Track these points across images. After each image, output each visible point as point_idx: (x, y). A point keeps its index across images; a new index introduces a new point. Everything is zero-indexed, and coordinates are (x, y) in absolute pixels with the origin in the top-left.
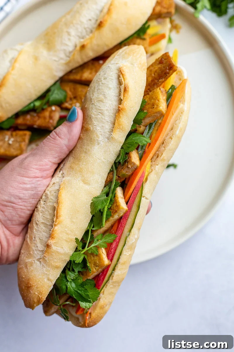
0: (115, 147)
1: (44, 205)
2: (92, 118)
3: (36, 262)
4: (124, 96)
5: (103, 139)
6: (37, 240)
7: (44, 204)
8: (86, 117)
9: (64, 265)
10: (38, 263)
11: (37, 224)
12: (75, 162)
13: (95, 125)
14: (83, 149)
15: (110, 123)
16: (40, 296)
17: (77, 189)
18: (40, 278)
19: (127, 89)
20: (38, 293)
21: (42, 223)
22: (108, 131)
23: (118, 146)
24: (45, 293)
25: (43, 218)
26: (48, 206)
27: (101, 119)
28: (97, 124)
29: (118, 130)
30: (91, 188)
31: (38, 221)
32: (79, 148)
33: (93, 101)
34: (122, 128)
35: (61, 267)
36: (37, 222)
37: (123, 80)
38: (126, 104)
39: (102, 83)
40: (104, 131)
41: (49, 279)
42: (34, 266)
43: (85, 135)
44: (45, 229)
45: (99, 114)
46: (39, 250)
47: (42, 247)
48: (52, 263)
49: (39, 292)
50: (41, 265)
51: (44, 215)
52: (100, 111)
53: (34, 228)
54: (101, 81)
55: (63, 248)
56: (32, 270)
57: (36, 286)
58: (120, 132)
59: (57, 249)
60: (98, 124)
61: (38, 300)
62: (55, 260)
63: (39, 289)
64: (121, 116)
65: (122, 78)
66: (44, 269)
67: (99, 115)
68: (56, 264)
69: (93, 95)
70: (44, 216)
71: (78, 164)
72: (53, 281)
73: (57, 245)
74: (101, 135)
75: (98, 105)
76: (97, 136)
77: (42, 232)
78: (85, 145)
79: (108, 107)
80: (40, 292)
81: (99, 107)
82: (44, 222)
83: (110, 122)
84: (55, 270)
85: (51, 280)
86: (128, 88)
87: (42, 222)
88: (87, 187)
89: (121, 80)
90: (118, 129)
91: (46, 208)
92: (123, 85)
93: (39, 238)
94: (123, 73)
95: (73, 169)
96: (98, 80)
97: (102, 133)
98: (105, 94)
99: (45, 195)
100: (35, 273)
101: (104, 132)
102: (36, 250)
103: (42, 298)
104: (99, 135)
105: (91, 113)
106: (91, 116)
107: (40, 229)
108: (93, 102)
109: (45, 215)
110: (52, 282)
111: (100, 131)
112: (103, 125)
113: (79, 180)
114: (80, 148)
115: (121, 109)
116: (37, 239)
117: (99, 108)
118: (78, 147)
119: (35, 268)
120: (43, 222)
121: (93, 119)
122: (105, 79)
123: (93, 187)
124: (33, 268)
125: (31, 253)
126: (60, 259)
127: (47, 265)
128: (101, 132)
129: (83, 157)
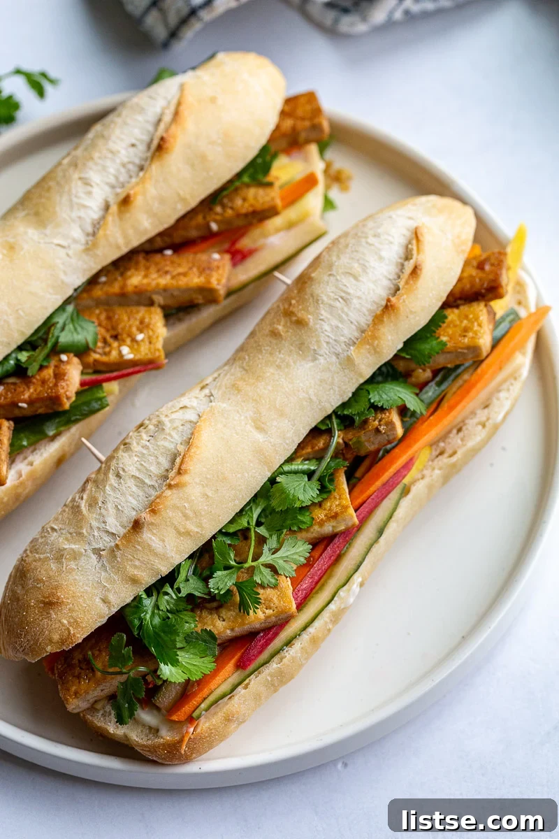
0: (347, 380)
1: (148, 444)
2: (320, 302)
3: (90, 553)
4: (407, 283)
5: (327, 352)
6: (110, 509)
7: (149, 441)
8: (306, 297)
9: (150, 580)
10: (94, 557)
11: (118, 476)
12: (247, 379)
13: (322, 317)
14: (275, 358)
15: (354, 327)
16: (71, 628)
17: (237, 434)
18: (86, 593)
19: (419, 272)
20: (69, 622)
21: (132, 476)
22: (345, 342)
23: (354, 381)
24: (86, 627)
25: (139, 467)
26: (158, 446)
27: (340, 312)
28: (327, 318)
29: (368, 347)
30: (266, 443)
31: (124, 470)
32: (266, 353)
33: (334, 268)
34: (378, 345)
35: (143, 582)
36: (121, 472)
37: (415, 252)
38: (404, 301)
39: (367, 243)
40: (337, 338)
41: (105, 601)
42: (83, 561)
43: (291, 331)
44: (136, 492)
45: (340, 299)
46: (107, 532)
47: (116, 526)
48: (128, 567)
49: (72, 621)
50: (100, 565)
51: (143, 463)
52: (343, 295)
53: (109, 483)
54: (366, 237)
55: (164, 541)
56: (73, 570)
57: (71, 605)
58: (369, 352)
59: (151, 539)
60: (329, 319)
61: (61, 639)
62: (137, 563)
63: (74, 614)
64: (385, 319)
65: (415, 248)
66: (103, 574)
67: (339, 301)
68: (136, 573)
69: (338, 257)
70: (142, 465)
71: (254, 384)
72: (114, 606)
73: (155, 531)
74: (328, 343)
75: (344, 281)
76: (318, 342)
77: (128, 496)
78: (282, 351)
79: (364, 293)
80: (76, 621)
81: (345, 286)
82: (137, 476)
83: (356, 324)
84: (127, 584)
85: (110, 603)
86: (421, 270)
87: (133, 474)
88: (260, 437)
89: (411, 250)
90: (368, 344)
91: (152, 450)
92: (412, 262)
93: (116, 506)
94: (420, 238)
95: (239, 390)
96: (360, 234)
97: (331, 341)
98: (367, 264)
99: (156, 423)
100: (77, 577)
101: (335, 340)
102: (99, 528)
103: (74, 635)
104: (323, 342)
105: (322, 292)
106: (319, 298)
107: (124, 489)
108: (334, 272)
109: (145, 462)
110: (109, 609)
111: (329, 334)
112: (340, 325)
113: (246, 417)
114: (267, 355)
115: (391, 306)
116: (110, 506)
117: (344, 288)
118: (264, 351)
119: (81, 566)
120: (137, 474)
121: (321, 305)
122: (376, 236)
123: (271, 443)
124: (77, 565)
125: (84, 531)
126: (148, 563)
127: (113, 567)
128: (329, 336)
129: (268, 374)
